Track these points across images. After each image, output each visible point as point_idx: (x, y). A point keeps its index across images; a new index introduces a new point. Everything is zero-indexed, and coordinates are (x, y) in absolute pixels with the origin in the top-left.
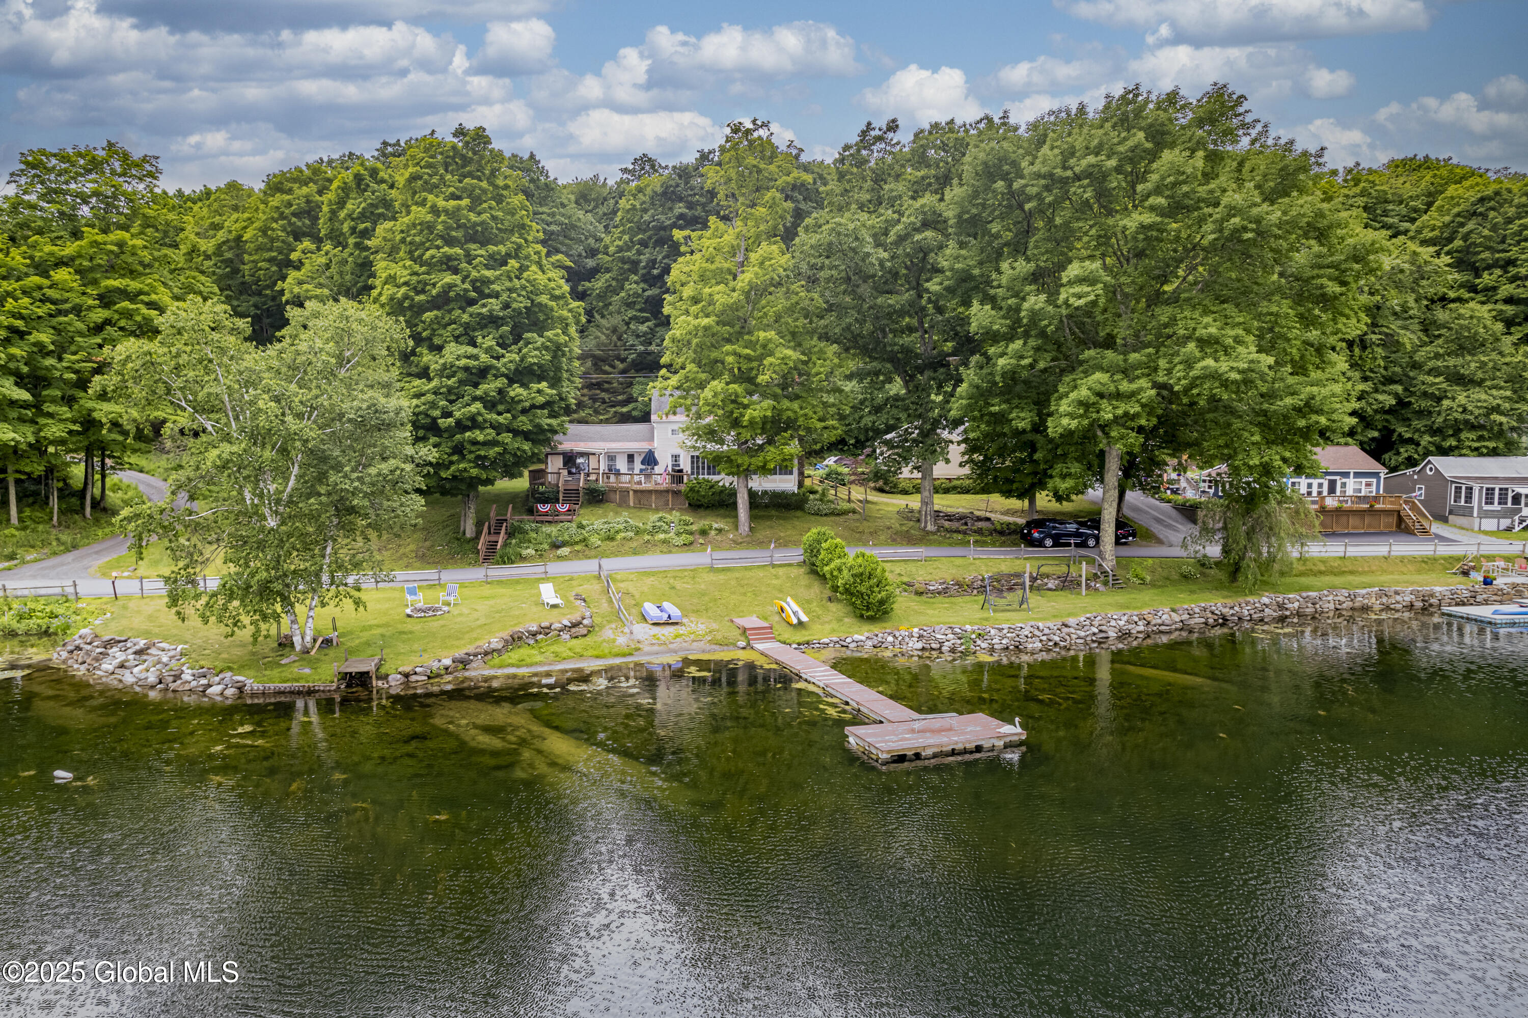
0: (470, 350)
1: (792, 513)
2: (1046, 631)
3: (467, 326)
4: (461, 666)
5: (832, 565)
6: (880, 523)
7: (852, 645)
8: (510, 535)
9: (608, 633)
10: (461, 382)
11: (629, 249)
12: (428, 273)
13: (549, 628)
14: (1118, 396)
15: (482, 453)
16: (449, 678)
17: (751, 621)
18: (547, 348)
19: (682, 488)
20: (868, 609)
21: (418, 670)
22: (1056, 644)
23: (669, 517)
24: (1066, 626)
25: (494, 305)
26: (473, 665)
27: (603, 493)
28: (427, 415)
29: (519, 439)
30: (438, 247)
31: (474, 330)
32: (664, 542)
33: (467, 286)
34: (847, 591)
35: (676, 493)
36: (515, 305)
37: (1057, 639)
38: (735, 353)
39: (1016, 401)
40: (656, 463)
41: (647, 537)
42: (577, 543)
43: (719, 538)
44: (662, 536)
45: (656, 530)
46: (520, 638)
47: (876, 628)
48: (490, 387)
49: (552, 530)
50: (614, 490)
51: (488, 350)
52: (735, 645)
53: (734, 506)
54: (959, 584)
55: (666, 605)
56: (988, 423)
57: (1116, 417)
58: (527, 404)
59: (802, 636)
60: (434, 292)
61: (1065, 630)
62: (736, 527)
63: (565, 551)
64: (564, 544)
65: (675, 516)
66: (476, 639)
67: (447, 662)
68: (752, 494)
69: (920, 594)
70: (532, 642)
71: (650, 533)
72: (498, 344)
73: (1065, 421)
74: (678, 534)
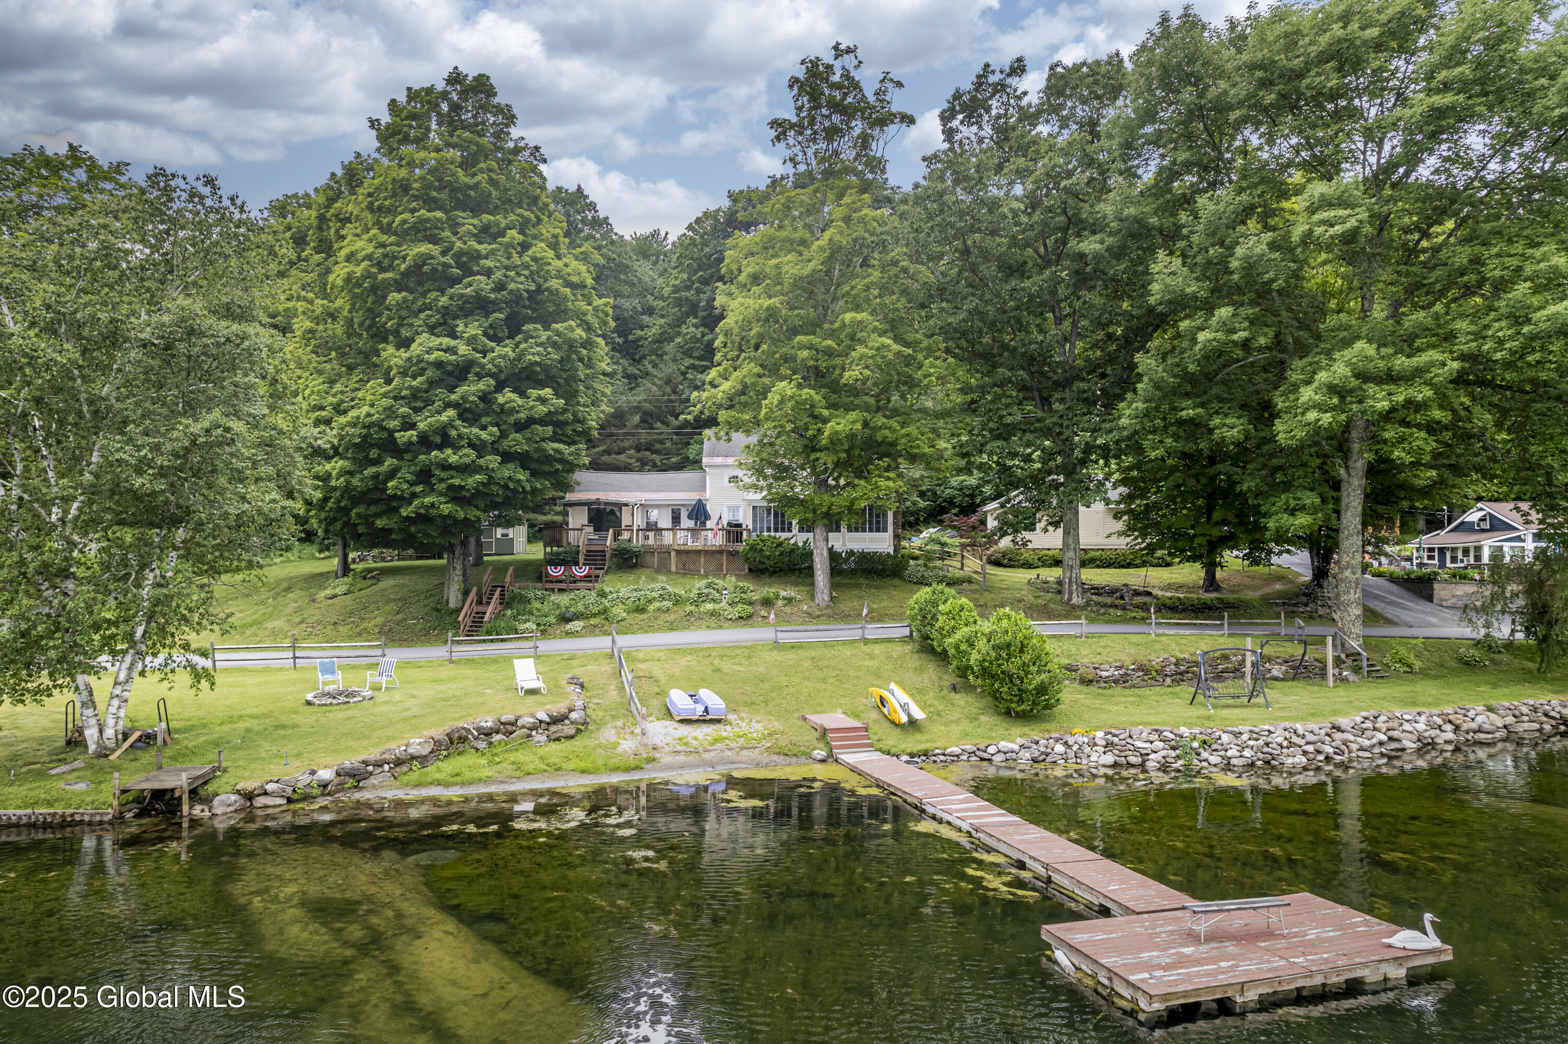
0: (446, 341)
1: (888, 581)
2: (1310, 737)
3: (445, 310)
4: (351, 782)
5: (958, 635)
6: (1007, 594)
7: (998, 758)
8: (505, 603)
9: (609, 734)
10: (432, 383)
11: (688, 288)
12: (398, 245)
13: (513, 724)
14: (1391, 378)
15: (457, 482)
16: (323, 802)
17: (835, 719)
18: (555, 345)
19: (741, 547)
20: (1021, 701)
21: (270, 787)
22: (1328, 759)
23: (720, 583)
24: (1339, 729)
25: (482, 283)
26: (373, 780)
27: (637, 555)
28: (383, 429)
29: (511, 466)
30: (413, 211)
31: (456, 317)
32: (713, 614)
33: (448, 259)
34: (985, 672)
35: (733, 554)
36: (512, 286)
37: (1329, 750)
38: (810, 347)
39: (1215, 405)
40: (707, 517)
41: (689, 608)
42: (594, 615)
43: (788, 610)
44: (709, 606)
45: (702, 598)
46: (463, 740)
47: (1034, 732)
48: (471, 389)
49: (563, 600)
50: (650, 551)
51: (471, 341)
52: (809, 756)
53: (809, 572)
54: (1144, 669)
55: (706, 694)
56: (1176, 437)
57: (1393, 410)
58: (522, 416)
59: (915, 743)
60: (403, 267)
61: (1338, 736)
62: (812, 597)
63: (577, 625)
64: (577, 617)
65: (730, 582)
66: (389, 739)
67: (326, 774)
68: (834, 556)
69: (1089, 682)
70: (482, 745)
71: (696, 603)
72: (485, 334)
73: (1312, 416)
74: (732, 604)
